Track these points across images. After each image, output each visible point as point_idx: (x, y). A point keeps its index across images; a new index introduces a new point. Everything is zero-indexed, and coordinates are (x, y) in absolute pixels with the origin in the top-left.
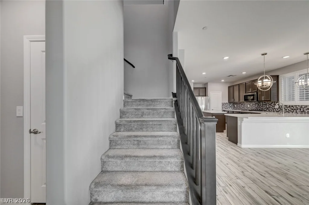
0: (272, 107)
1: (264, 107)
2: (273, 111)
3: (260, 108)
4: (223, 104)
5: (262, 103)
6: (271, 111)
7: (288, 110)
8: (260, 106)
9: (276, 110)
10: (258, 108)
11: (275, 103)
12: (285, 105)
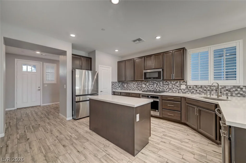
0: (176, 87)
1: (165, 88)
2: (177, 92)
3: (160, 88)
4: (113, 83)
5: (163, 82)
6: (175, 92)
7: (200, 91)
8: (160, 87)
9: (183, 91)
10: (157, 88)
11: (181, 83)
12: (194, 86)
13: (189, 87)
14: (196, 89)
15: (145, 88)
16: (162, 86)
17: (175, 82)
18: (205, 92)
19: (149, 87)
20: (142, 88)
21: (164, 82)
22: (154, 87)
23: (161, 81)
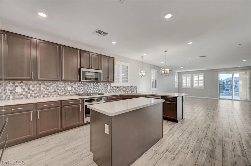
0: (104, 88)
2: (105, 92)
3: (91, 90)
8: (91, 88)
9: (108, 91)
10: (87, 91)
11: (108, 85)
12: (115, 86)
13: (112, 87)
14: (115, 89)
15: (71, 91)
16: (93, 87)
17: (103, 84)
18: (119, 90)
19: (77, 90)
20: (65, 92)
21: (95, 83)
22: (84, 89)
23: (92, 83)
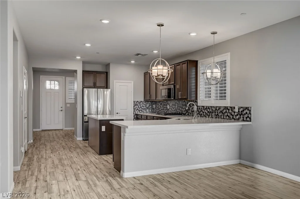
1: (183, 109)
3: (180, 109)
6: (190, 114)
7: (205, 113)
12: (202, 106)
13: (199, 108)
14: (203, 111)
15: (169, 109)
19: (172, 108)
22: (175, 108)
